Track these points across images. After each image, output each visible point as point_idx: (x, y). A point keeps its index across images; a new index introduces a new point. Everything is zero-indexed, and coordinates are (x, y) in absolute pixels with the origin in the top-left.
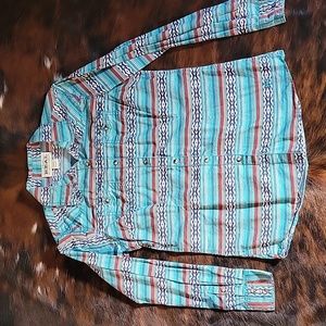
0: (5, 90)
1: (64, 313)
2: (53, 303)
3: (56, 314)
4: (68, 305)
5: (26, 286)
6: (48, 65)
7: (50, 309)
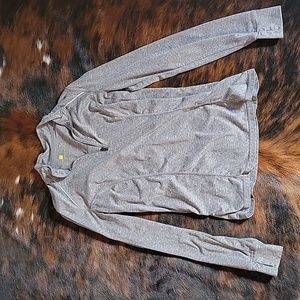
0: (4, 64)
1: (35, 252)
2: (27, 242)
3: (28, 251)
4: (38, 245)
5: (7, 226)
6: (40, 46)
7: (24, 247)
